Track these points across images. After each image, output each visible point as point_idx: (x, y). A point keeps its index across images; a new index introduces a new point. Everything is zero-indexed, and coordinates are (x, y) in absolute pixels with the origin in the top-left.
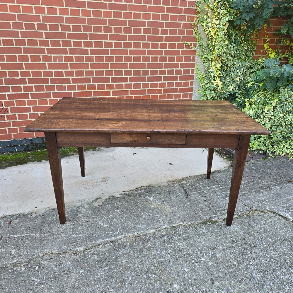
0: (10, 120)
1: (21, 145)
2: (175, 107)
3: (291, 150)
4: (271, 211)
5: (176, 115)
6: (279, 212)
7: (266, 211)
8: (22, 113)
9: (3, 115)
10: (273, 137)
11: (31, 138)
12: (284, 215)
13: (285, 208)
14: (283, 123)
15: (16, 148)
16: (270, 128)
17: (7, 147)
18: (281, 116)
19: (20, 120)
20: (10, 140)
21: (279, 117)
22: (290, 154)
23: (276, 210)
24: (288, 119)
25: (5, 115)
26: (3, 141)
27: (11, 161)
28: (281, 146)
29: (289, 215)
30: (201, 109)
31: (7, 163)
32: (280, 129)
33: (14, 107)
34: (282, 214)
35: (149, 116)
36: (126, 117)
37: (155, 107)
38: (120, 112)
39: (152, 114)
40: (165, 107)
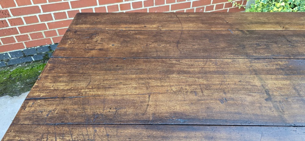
0: (15, 25)
1: (38, 54)
2: (297, 42)
8: (29, 15)
9: (3, 19)
11: (49, 45)
15: (32, 57)
17: (21, 57)
19: (29, 25)
20: (22, 50)
25: (6, 19)
26: (14, 51)
27: (28, 80)
31: (22, 85)
33: (16, 7)
35: (268, 94)
36: (218, 102)
37: (258, 45)
38: (194, 73)
39: (267, 79)
40: (276, 43)
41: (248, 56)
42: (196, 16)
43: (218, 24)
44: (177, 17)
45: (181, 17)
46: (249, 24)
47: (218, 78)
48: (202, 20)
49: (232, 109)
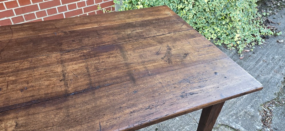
2: (104, 34)
3: (214, 35)
4: (223, 125)
5: (111, 59)
6: (230, 124)
7: (218, 126)
10: (198, 23)
12: (235, 127)
13: (234, 117)
14: (207, 8)
16: (195, 14)
18: (205, 2)
21: (203, 4)
22: (214, 39)
23: (227, 122)
24: (213, 5)
28: (205, 31)
29: (240, 126)
30: (142, 32)
32: (204, 15)
34: (234, 127)
35: (64, 76)
36: (19, 91)
37: (73, 41)
38: (7, 73)
39: (68, 65)
40: (88, 37)
41: (61, 50)
42: (30, 25)
43: (47, 29)
44: (11, 29)
45: (15, 28)
46: (73, 26)
47: (27, 73)
48: (34, 28)
49: (28, 95)
